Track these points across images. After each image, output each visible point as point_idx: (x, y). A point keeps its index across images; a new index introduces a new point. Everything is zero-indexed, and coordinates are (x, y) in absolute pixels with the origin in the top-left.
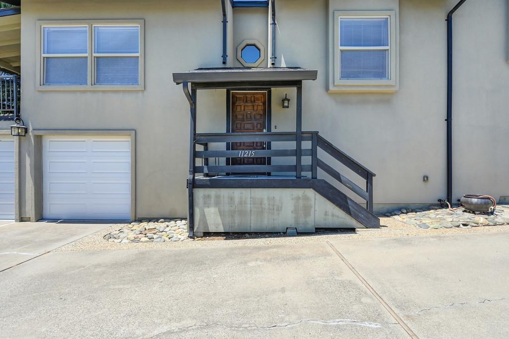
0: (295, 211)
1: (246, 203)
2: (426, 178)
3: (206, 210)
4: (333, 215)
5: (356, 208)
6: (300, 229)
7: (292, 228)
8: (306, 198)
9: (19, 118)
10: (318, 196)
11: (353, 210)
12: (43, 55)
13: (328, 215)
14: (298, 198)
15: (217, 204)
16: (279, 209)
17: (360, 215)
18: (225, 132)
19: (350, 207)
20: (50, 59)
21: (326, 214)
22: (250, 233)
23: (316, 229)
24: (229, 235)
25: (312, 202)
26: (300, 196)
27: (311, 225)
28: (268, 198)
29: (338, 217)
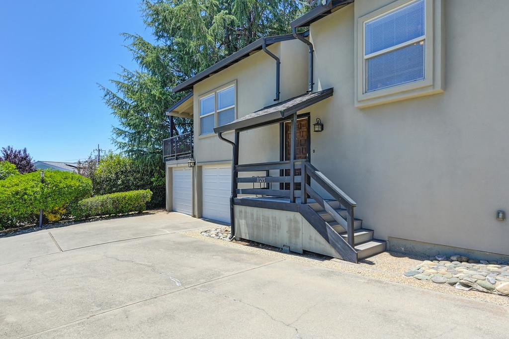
0: (289, 231)
1: (260, 220)
2: (501, 215)
3: (240, 221)
4: (316, 241)
5: (334, 237)
6: (292, 249)
7: (287, 246)
8: (296, 222)
9: (192, 156)
10: (305, 220)
11: (331, 238)
12: (200, 117)
13: (312, 240)
14: (291, 220)
15: (246, 218)
16: (279, 228)
17: (337, 244)
18: (279, 161)
19: (329, 235)
20: (204, 119)
21: (310, 239)
22: (263, 245)
23: (304, 251)
24: (252, 243)
25: (300, 225)
26: (292, 218)
27: (300, 247)
28: (272, 217)
29: (320, 243)
